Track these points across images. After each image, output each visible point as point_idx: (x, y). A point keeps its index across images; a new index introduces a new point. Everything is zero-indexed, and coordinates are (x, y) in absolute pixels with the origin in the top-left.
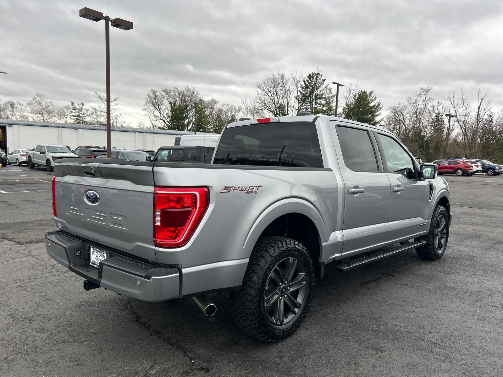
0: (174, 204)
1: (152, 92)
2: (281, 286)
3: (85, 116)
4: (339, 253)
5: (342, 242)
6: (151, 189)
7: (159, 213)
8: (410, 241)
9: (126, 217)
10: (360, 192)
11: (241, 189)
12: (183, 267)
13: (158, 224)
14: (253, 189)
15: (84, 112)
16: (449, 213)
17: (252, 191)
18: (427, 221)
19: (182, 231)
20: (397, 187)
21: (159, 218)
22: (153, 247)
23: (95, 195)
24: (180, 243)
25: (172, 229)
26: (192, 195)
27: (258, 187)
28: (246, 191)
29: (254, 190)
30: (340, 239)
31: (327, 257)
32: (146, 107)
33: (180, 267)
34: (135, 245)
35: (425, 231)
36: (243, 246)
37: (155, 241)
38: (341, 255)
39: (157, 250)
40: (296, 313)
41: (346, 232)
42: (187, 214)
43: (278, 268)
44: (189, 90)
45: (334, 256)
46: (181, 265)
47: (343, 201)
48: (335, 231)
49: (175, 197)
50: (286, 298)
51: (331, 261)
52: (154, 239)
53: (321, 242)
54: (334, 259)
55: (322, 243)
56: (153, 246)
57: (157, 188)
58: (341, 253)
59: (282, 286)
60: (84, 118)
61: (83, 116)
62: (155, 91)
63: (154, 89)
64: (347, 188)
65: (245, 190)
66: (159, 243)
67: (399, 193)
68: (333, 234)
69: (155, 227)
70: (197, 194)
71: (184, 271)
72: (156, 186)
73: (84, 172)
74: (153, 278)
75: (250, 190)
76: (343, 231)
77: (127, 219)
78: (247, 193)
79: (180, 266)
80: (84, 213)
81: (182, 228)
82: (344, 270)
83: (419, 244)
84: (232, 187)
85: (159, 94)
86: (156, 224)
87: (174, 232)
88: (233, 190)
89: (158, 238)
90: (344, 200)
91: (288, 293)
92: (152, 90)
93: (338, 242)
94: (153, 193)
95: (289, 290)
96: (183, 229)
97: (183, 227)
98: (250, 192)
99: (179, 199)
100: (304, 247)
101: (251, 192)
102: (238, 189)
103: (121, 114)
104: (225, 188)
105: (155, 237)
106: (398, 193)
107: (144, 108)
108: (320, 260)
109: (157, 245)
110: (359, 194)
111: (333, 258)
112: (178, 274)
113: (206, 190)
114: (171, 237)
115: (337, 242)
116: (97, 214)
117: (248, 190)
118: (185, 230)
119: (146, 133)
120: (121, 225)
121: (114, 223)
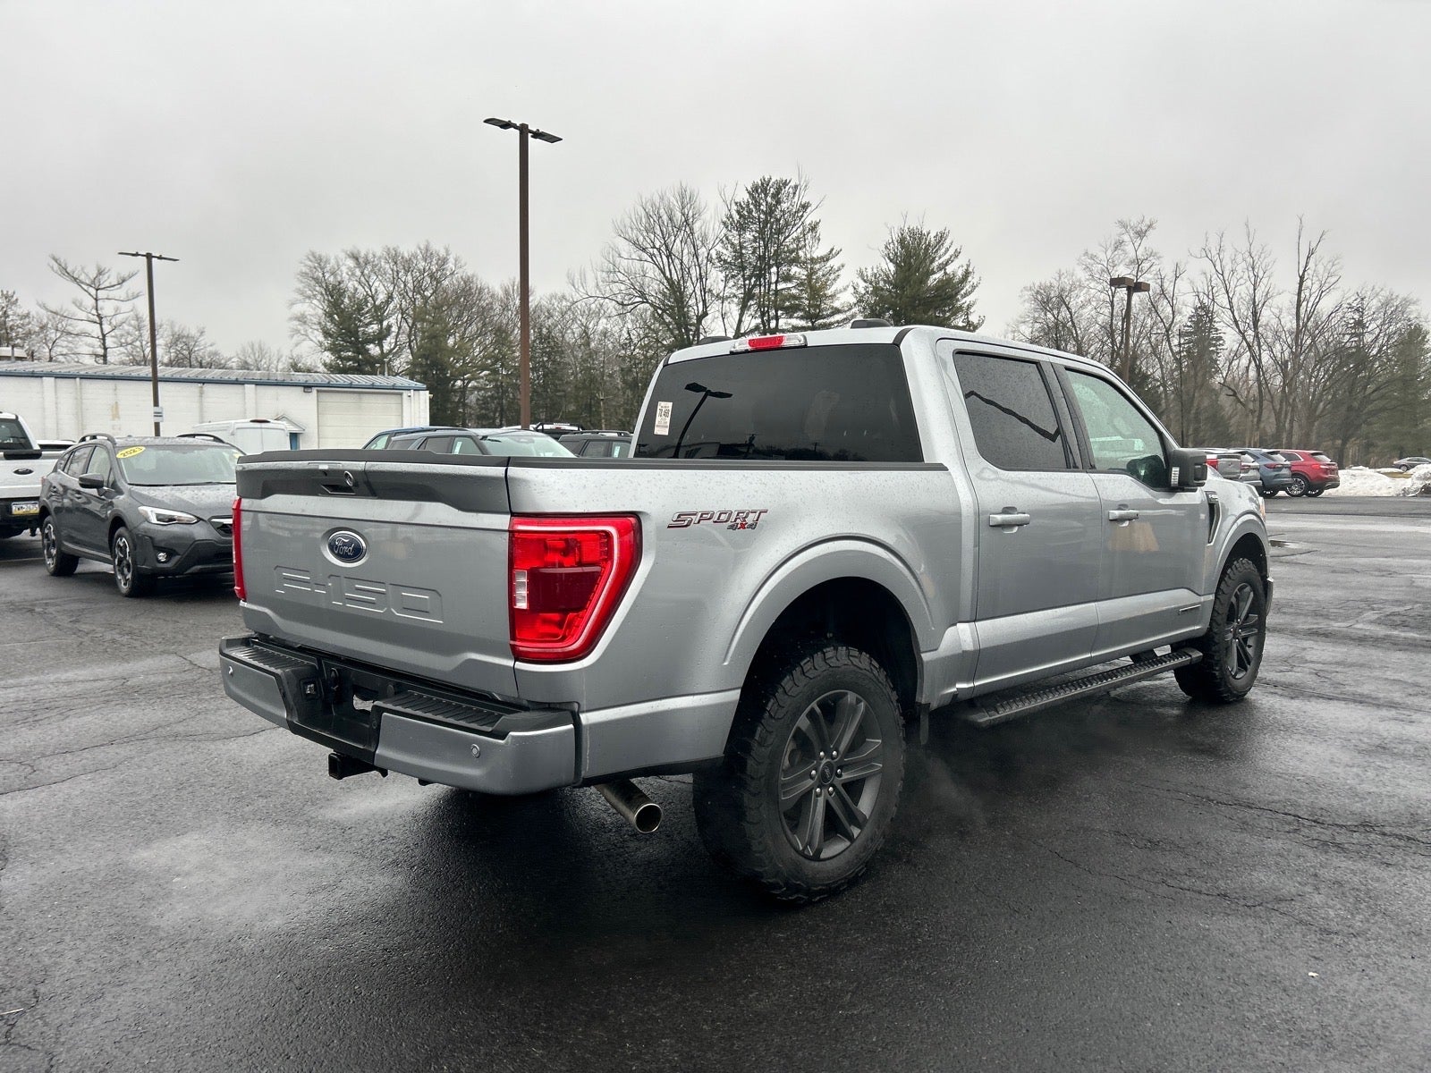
0: (557, 558)
2: (821, 759)
4: (967, 681)
5: (974, 652)
6: (502, 521)
7: (524, 580)
8: (1159, 652)
9: (438, 593)
10: (1020, 524)
11: (719, 519)
12: (582, 709)
13: (522, 605)
14: (746, 517)
16: (1264, 577)
17: (743, 524)
18: (1202, 599)
19: (580, 622)
20: (1119, 509)
21: (522, 592)
22: (510, 663)
23: (353, 540)
24: (575, 650)
25: (556, 616)
26: (601, 536)
27: (757, 514)
28: (729, 523)
29: (750, 520)
30: (969, 645)
31: (935, 691)
33: (576, 710)
34: (463, 660)
35: (1197, 625)
36: (724, 661)
37: (513, 647)
38: (972, 685)
39: (518, 670)
40: (855, 840)
41: (985, 627)
42: (591, 581)
43: (818, 710)
45: (955, 689)
46: (579, 704)
47: (975, 546)
48: (955, 624)
49: (561, 539)
50: (831, 795)
51: (947, 701)
52: (512, 642)
53: (919, 652)
54: (955, 695)
55: (923, 655)
56: (510, 658)
57: (516, 519)
58: (973, 679)
59: (824, 762)
64: (986, 512)
65: (727, 521)
66: (523, 652)
67: (1126, 524)
68: (950, 631)
69: (514, 614)
70: (612, 530)
71: (586, 718)
72: (513, 514)
73: (325, 486)
74: (513, 736)
75: (738, 521)
76: (977, 623)
77: (440, 595)
78: (731, 527)
79: (576, 706)
80: (323, 586)
81: (578, 616)
82: (981, 723)
83: (1180, 660)
84: (695, 514)
86: (515, 605)
87: (560, 625)
88: (699, 522)
89: (521, 640)
90: (977, 544)
91: (838, 782)
93: (963, 651)
94: (509, 531)
95: (840, 776)
96: (582, 618)
97: (581, 613)
98: (739, 526)
99: (569, 545)
100: (874, 663)
101: (743, 526)
102: (709, 519)
104: (679, 516)
105: (513, 637)
106: (1124, 525)
108: (918, 699)
109: (519, 656)
110: (1016, 529)
111: (951, 693)
112: (571, 726)
113: (633, 520)
114: (552, 637)
115: (961, 652)
116: (361, 589)
117: (735, 521)
118: (585, 620)
119: (83, 377)
120: (425, 612)
121: (407, 609)
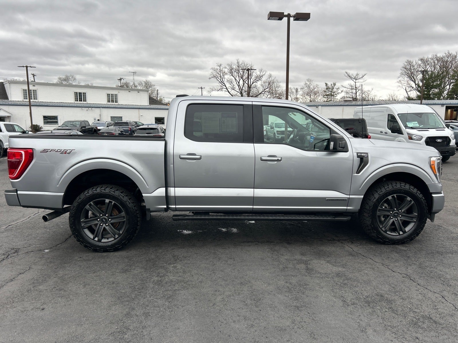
1: (407, 63)
3: (336, 94)
15: (335, 91)
32: (401, 79)
44: (450, 55)
60: (335, 96)
61: (335, 94)
62: (410, 62)
63: (410, 59)
85: (415, 64)
92: (408, 61)
103: (373, 89)
107: (398, 80)
